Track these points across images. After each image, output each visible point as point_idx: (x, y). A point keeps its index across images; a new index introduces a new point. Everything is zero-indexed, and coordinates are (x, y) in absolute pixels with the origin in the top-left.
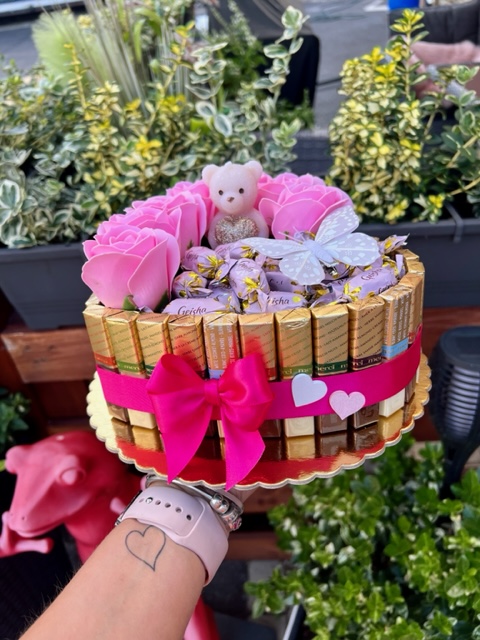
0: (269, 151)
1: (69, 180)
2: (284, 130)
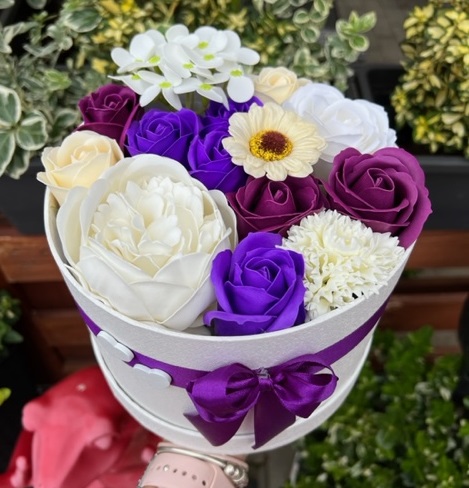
0: (331, 48)
1: (70, 63)
2: (353, 22)
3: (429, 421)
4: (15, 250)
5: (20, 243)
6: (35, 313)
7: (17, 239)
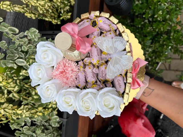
3: (140, 26)
6: (94, 130)
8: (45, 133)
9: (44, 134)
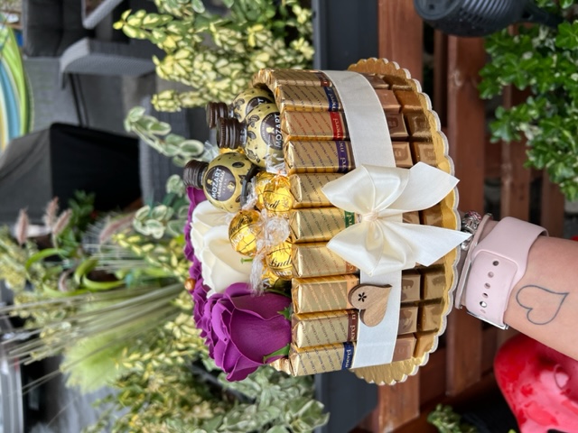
4: (391, 412)
5: (385, 408)
6: (448, 393)
7: (382, 411)
8: (280, 385)
9: (278, 387)
